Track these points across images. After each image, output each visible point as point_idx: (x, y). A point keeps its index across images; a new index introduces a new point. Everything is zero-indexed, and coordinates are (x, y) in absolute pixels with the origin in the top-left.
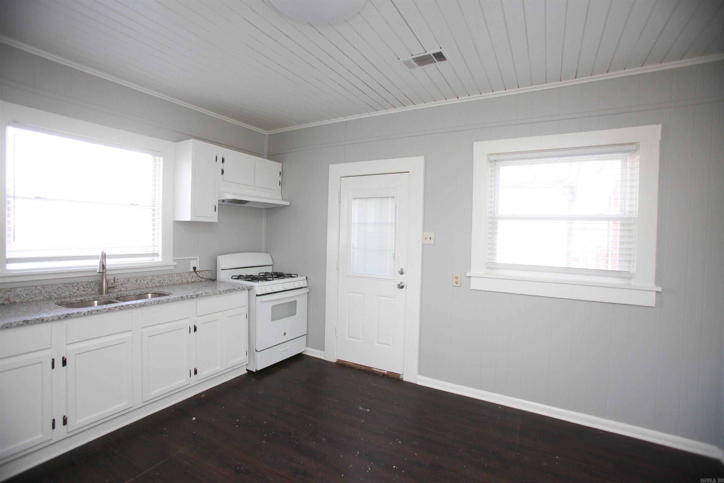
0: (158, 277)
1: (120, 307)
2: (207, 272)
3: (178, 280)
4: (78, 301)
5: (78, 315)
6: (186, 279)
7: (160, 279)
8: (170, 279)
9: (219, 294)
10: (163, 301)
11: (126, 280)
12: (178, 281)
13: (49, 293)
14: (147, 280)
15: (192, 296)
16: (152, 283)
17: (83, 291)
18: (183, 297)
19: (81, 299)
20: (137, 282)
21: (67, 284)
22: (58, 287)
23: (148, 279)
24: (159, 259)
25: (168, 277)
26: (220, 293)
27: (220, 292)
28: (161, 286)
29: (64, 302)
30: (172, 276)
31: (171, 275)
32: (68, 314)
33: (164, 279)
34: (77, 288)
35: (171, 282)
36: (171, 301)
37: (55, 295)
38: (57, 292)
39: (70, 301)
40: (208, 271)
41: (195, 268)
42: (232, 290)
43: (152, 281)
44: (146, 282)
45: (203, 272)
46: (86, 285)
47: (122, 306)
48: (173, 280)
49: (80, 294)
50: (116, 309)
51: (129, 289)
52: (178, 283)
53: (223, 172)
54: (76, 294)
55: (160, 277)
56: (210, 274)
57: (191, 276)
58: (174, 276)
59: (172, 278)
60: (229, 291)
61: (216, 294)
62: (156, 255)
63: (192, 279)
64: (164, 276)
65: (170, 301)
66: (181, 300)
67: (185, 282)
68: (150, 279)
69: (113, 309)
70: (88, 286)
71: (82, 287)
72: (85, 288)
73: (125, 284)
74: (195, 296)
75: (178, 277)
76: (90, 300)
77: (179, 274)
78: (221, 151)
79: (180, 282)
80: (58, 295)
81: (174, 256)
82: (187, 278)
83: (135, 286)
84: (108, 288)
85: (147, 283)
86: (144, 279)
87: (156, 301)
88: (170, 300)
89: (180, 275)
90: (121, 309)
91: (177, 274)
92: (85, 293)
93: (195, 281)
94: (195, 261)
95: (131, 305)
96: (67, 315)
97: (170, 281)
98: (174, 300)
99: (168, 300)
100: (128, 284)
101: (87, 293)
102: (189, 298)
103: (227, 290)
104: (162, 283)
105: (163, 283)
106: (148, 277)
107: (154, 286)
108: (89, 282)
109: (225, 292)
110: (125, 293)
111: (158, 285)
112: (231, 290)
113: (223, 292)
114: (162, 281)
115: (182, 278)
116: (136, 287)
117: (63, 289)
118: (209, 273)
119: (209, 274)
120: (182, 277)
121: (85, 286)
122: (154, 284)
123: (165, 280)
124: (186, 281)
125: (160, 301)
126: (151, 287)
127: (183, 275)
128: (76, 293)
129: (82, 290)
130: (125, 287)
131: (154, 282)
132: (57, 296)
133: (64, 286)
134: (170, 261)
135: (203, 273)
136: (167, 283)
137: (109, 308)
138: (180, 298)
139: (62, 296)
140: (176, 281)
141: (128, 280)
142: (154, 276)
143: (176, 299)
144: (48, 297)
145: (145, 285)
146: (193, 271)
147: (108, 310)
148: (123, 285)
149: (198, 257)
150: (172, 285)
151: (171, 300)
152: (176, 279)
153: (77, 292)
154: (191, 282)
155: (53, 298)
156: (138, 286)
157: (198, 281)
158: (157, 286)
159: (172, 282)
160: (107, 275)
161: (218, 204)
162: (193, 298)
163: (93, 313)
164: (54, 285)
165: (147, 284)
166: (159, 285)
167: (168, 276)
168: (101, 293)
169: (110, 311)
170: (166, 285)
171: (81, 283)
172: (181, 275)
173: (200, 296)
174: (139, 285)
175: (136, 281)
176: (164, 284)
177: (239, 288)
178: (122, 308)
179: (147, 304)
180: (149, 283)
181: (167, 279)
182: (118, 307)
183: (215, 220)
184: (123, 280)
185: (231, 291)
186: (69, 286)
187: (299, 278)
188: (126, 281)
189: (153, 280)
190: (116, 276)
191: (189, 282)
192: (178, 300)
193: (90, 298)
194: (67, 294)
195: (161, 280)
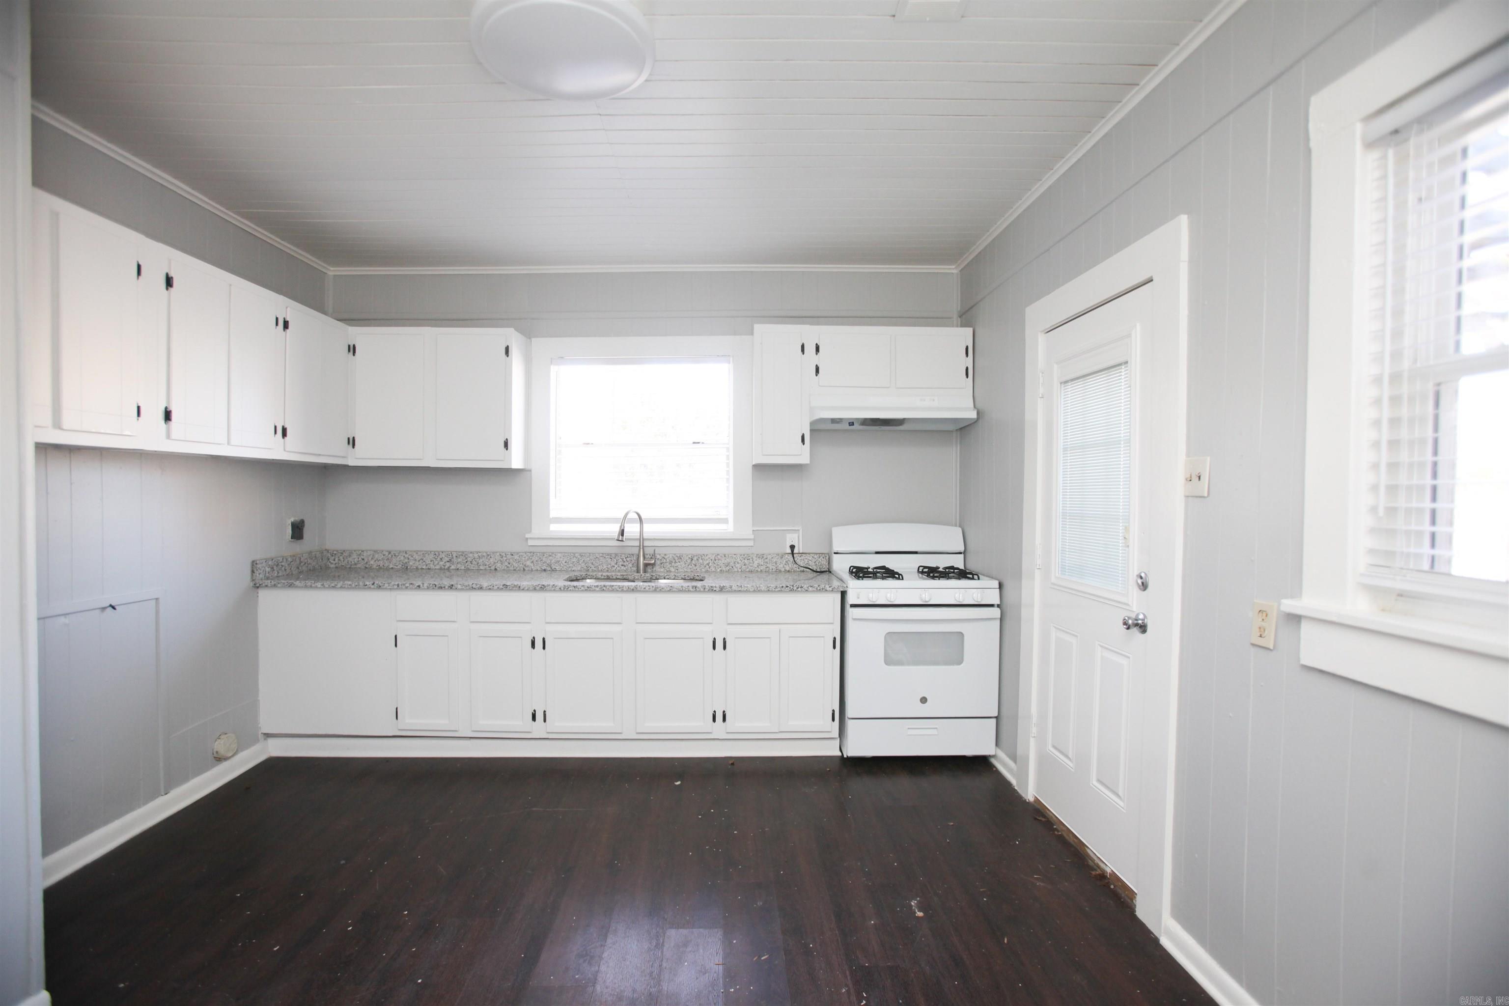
0: (725, 556)
1: (602, 587)
2: (816, 557)
3: (759, 565)
4: (604, 576)
5: (553, 589)
6: (774, 564)
7: (728, 560)
8: (746, 561)
9: (766, 591)
10: (663, 589)
11: (677, 556)
12: (760, 567)
13: (586, 564)
14: (707, 560)
15: (712, 587)
16: (715, 565)
17: (622, 565)
18: (696, 587)
19: (608, 574)
20: (693, 561)
21: (605, 554)
22: (595, 557)
23: (709, 558)
24: (728, 529)
25: (742, 559)
26: (769, 590)
27: (768, 587)
28: (730, 571)
29: (589, 575)
30: (749, 556)
31: (747, 557)
32: (544, 585)
33: (735, 560)
34: (615, 560)
35: (748, 568)
36: (676, 590)
37: (592, 566)
38: (594, 563)
39: (596, 575)
40: (818, 555)
41: (792, 547)
42: (795, 588)
43: (715, 562)
44: (706, 563)
45: (808, 555)
46: (626, 558)
47: (604, 586)
48: (751, 565)
49: (618, 568)
50: (597, 589)
51: (681, 570)
52: (759, 570)
53: (817, 370)
54: (614, 569)
55: (728, 556)
56: (823, 559)
57: (785, 561)
58: (752, 558)
59: (748, 561)
60: (788, 588)
61: (759, 590)
62: (725, 521)
63: (785, 566)
64: (735, 556)
65: (674, 590)
66: (692, 591)
67: (773, 570)
68: (711, 558)
69: (593, 587)
70: (628, 559)
71: (621, 560)
72: (624, 562)
73: (675, 562)
74: (718, 589)
75: (760, 560)
76: (618, 577)
77: (761, 556)
78: (811, 333)
79: (762, 568)
80: (595, 567)
81: (753, 525)
82: (776, 564)
83: (690, 566)
84: (646, 565)
85: (708, 564)
86: (703, 557)
87: (653, 587)
88: (674, 588)
89: (763, 557)
90: (604, 590)
91: (757, 555)
92: (625, 569)
93: (793, 570)
94: (796, 536)
95: (617, 587)
96: (543, 587)
97: (745, 565)
98: (681, 589)
99: (671, 588)
100: (679, 562)
101: (626, 569)
102: (706, 590)
103: (784, 586)
104: (732, 567)
105: (734, 568)
106: (710, 556)
107: (719, 570)
108: (629, 554)
109: (780, 589)
110: (663, 574)
111: (724, 569)
112: (792, 587)
113: (774, 590)
114: (732, 564)
115: (767, 562)
116: (691, 569)
117: (601, 560)
118: (819, 558)
119: (820, 560)
120: (766, 560)
121: (625, 560)
122: (719, 567)
123: (736, 563)
124: (774, 568)
125: (658, 588)
126: (714, 571)
127: (769, 557)
128: (614, 567)
129: (620, 563)
130: (676, 567)
131: (719, 564)
132: (594, 569)
133: (602, 557)
134: (747, 532)
135: (808, 558)
136: (740, 568)
137: (589, 586)
138: (691, 587)
139: (600, 569)
140: (756, 566)
141: (680, 556)
142: (718, 555)
143: (684, 589)
144: (585, 568)
145: (705, 567)
146: (790, 552)
147: (587, 588)
148: (673, 564)
149: (800, 528)
150: (749, 571)
151: (676, 588)
152: (756, 562)
153: (616, 566)
154: (784, 571)
155: (590, 570)
156: (694, 568)
157: (798, 571)
158: (724, 571)
159: (750, 568)
160: (646, 546)
161: (810, 430)
162: (715, 590)
163: (569, 589)
164: (591, 554)
165: (707, 567)
166: (727, 570)
167: (743, 556)
168: (638, 571)
169: (590, 590)
170: (738, 571)
171: (619, 555)
172: (765, 557)
173: (727, 590)
174: (696, 566)
175: (691, 560)
176: (736, 570)
177: (811, 587)
178: (605, 588)
179: (639, 589)
180: (710, 564)
181: (740, 562)
182: (600, 587)
183: (805, 459)
184: (673, 557)
185: (792, 590)
186: (607, 557)
187: (984, 582)
188: (676, 558)
189: (717, 561)
190: (657, 549)
191: (780, 571)
192: (688, 591)
193: (618, 575)
194: (605, 567)
195: (730, 563)
